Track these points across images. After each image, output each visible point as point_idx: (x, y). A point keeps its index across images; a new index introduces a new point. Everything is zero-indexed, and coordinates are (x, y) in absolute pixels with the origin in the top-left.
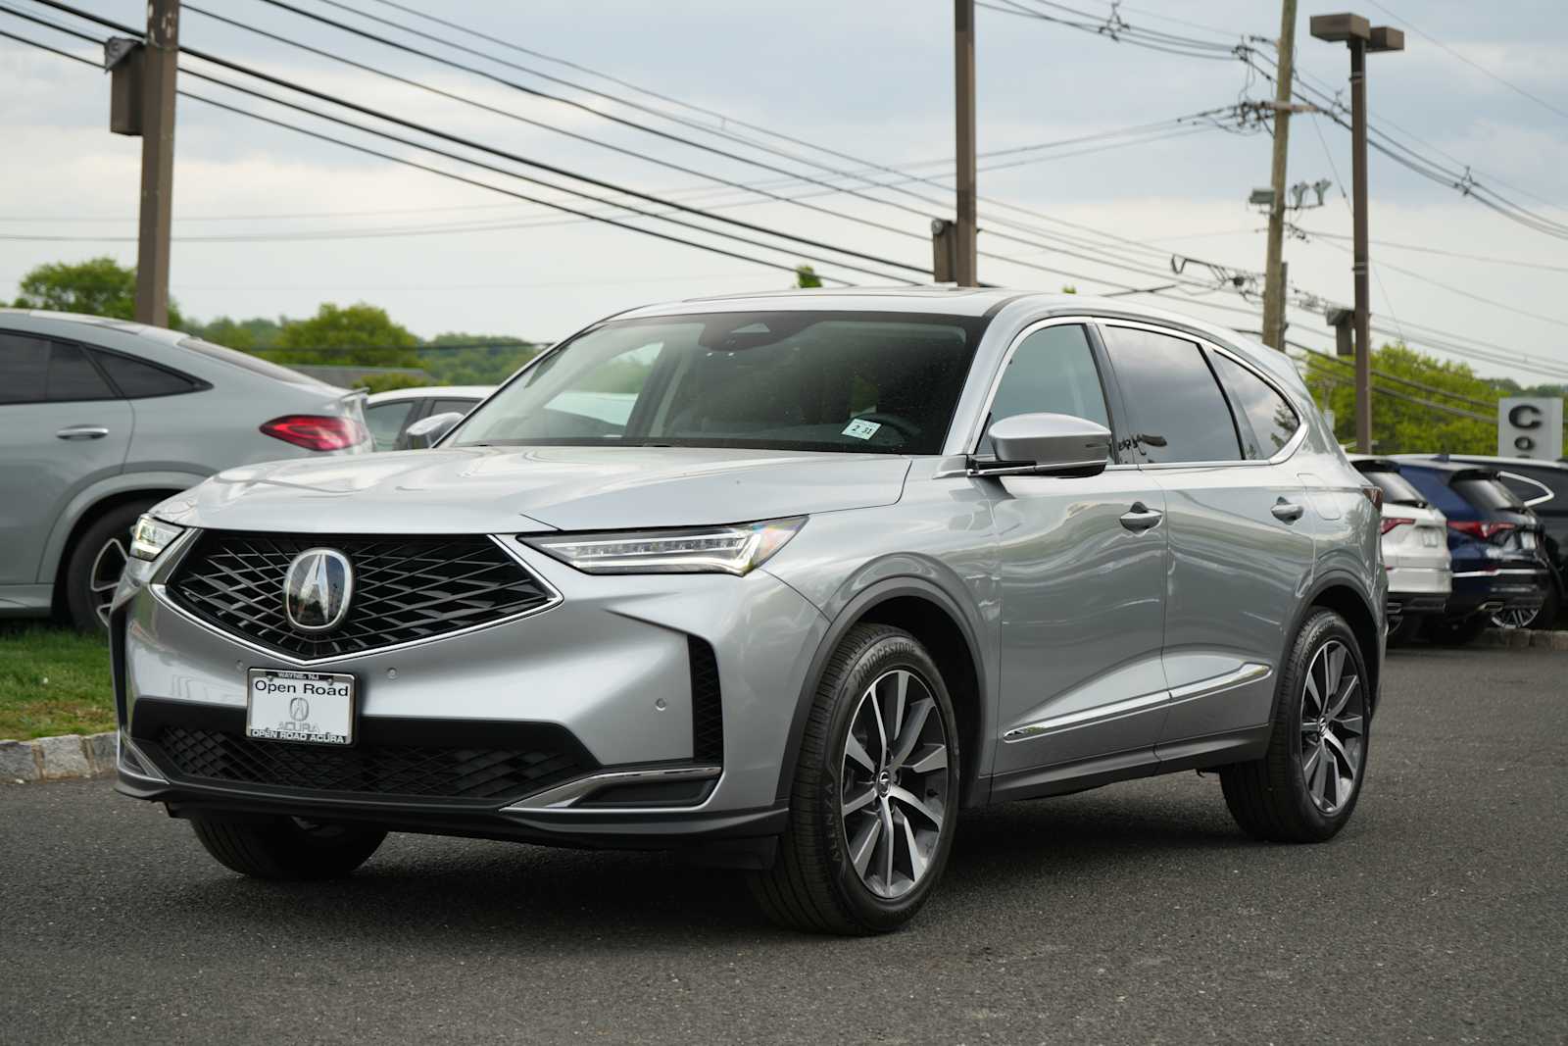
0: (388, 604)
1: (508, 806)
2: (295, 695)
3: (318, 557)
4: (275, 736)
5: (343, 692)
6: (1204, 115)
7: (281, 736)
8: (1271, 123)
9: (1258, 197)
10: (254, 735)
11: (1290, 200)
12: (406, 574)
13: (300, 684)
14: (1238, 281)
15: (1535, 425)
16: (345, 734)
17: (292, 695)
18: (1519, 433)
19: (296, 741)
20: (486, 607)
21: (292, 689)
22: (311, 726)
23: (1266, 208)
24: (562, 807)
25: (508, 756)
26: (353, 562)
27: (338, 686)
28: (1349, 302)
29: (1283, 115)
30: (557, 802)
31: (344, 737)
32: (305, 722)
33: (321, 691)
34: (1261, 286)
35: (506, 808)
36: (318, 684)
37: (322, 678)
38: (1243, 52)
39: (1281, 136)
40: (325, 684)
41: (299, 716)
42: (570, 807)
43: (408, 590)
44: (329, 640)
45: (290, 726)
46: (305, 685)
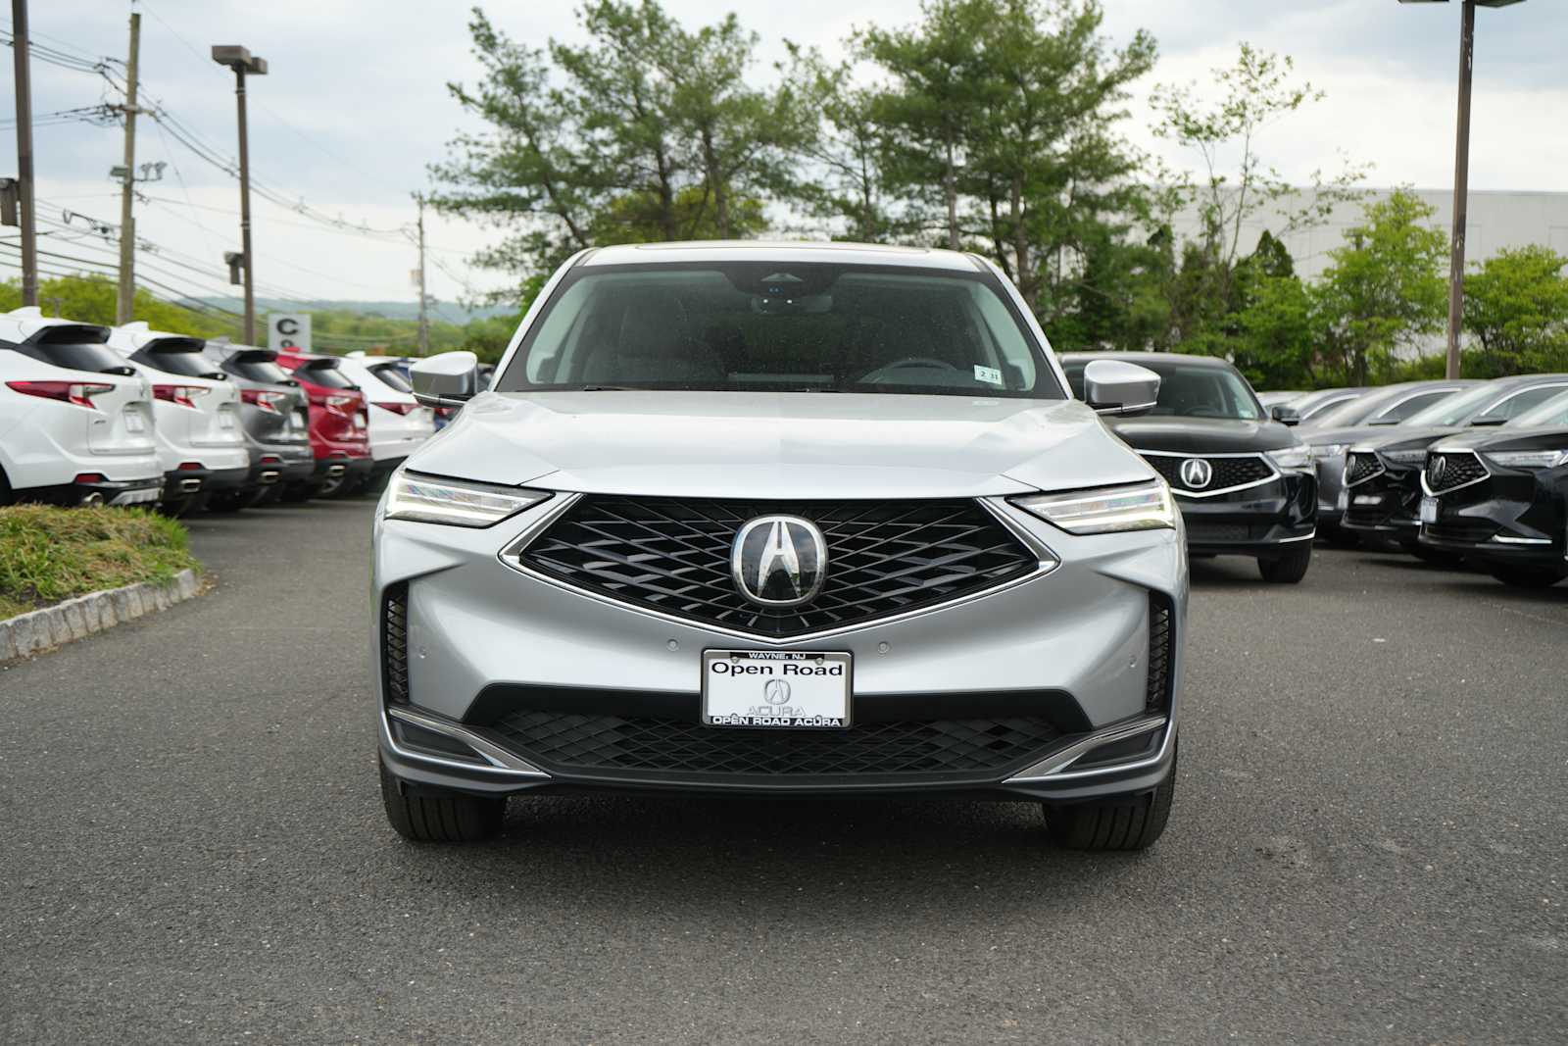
0: (866, 574)
1: (1012, 776)
2: (771, 677)
3: (776, 526)
4: (746, 722)
5: (834, 671)
6: (76, 111)
7: (754, 722)
8: (124, 118)
9: (116, 171)
10: (715, 722)
11: (138, 174)
12: (882, 541)
13: (778, 665)
14: (104, 230)
15: (294, 332)
16: (842, 716)
17: (766, 675)
18: (285, 337)
19: (776, 726)
20: (971, 572)
21: (767, 670)
22: (795, 710)
23: (121, 179)
24: (1053, 775)
25: (990, 726)
26: (821, 527)
27: (828, 665)
28: (239, 249)
29: (132, 114)
30: (1053, 769)
31: (840, 720)
32: (786, 705)
33: (806, 671)
34: (118, 234)
35: (1011, 780)
36: (802, 664)
37: (808, 657)
38: (102, 69)
39: (130, 128)
40: (812, 664)
41: (777, 699)
42: (1063, 771)
43: (887, 558)
44: (796, 613)
45: (767, 711)
46: (785, 666)
